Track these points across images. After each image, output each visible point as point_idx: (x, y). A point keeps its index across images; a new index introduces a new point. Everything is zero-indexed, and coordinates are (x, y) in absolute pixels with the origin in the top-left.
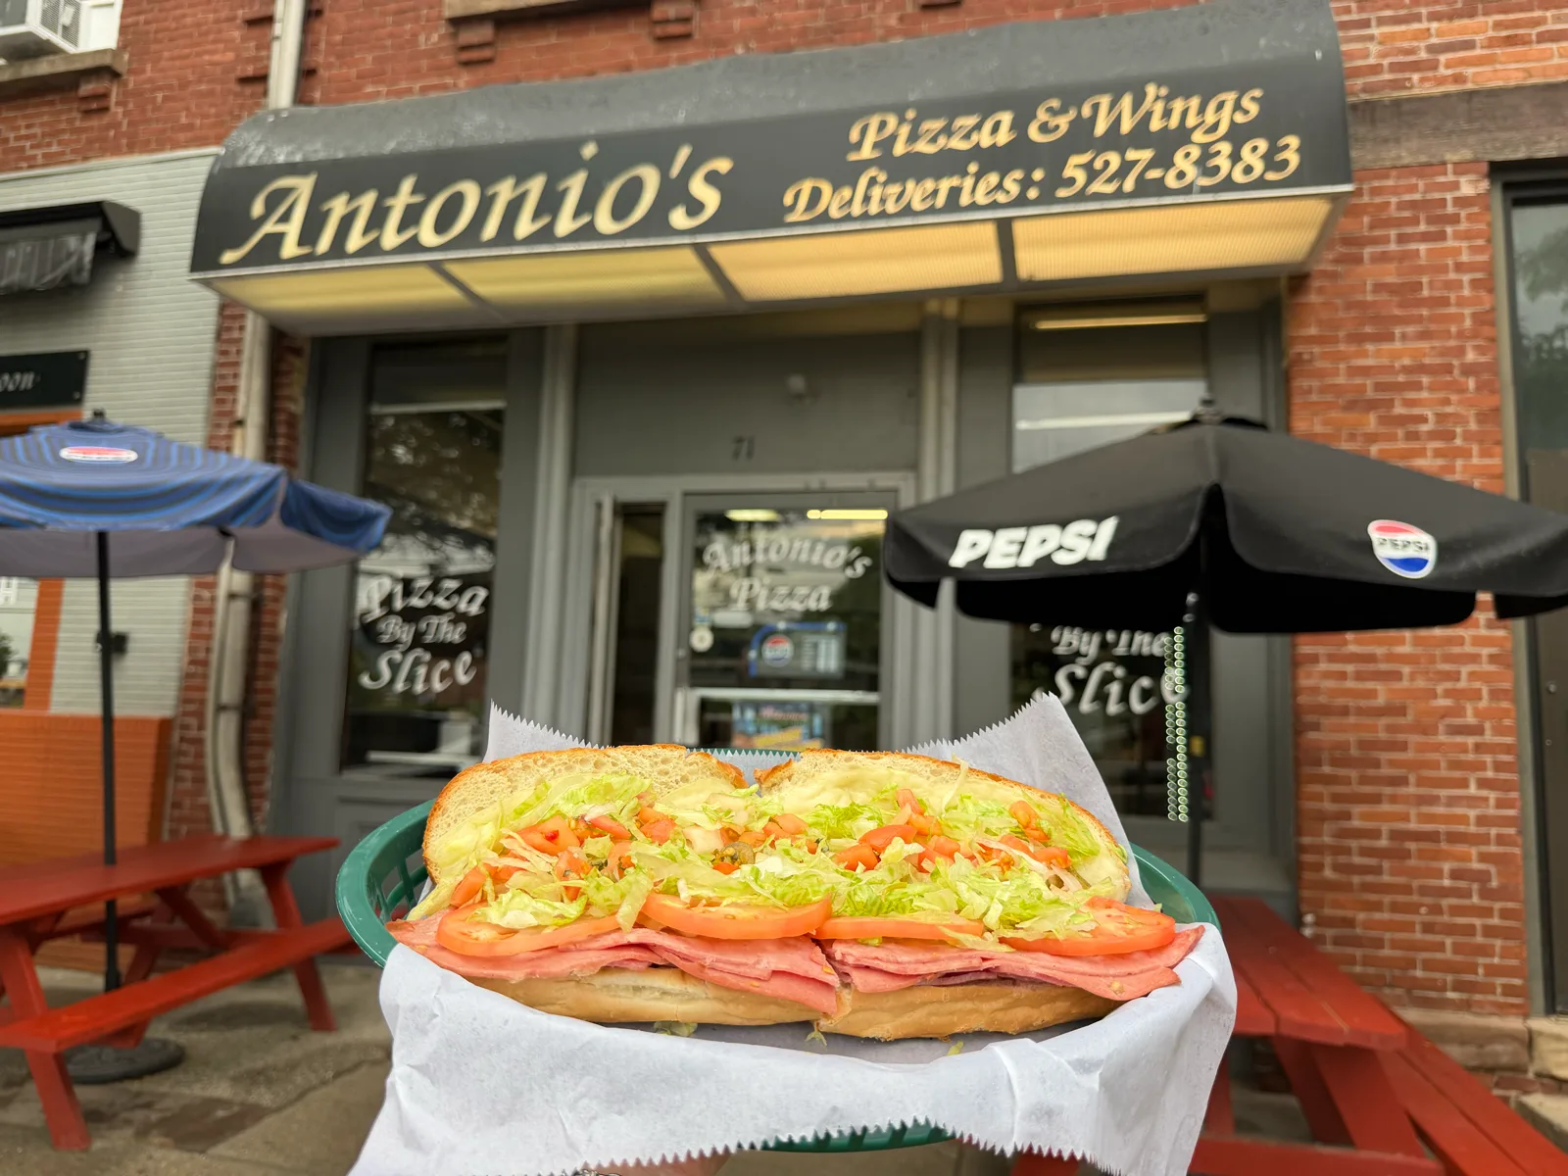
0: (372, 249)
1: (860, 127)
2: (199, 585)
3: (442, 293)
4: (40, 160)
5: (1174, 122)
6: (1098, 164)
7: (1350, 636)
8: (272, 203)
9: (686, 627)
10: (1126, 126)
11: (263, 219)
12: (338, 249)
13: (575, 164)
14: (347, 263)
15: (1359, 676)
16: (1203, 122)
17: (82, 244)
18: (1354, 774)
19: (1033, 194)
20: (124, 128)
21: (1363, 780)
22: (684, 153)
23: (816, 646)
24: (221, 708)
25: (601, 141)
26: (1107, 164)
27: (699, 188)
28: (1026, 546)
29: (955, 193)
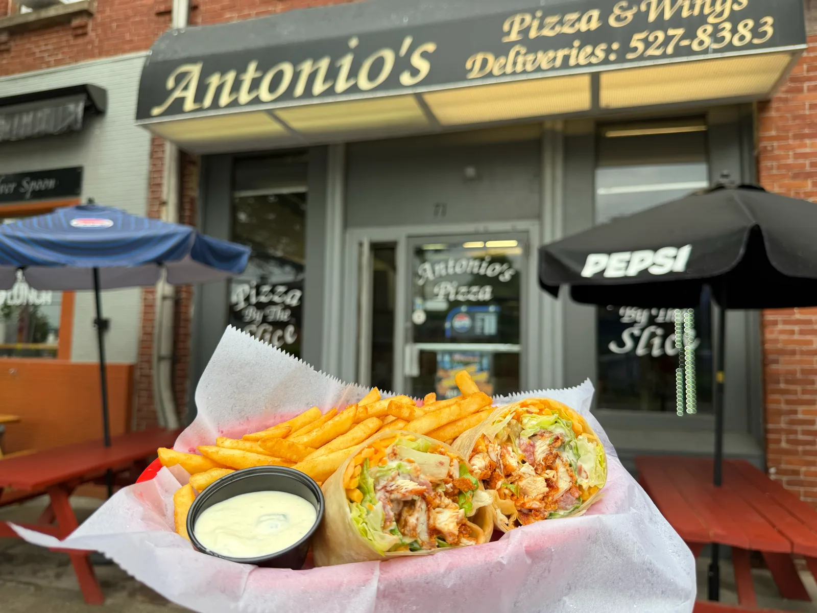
0: (234, 103)
1: (509, 23)
2: (147, 292)
3: (273, 127)
4: (52, 63)
5: (696, 11)
6: (651, 39)
7: (796, 310)
8: (178, 80)
9: (411, 310)
10: (668, 15)
11: (173, 90)
12: (215, 104)
13: (346, 50)
14: (221, 112)
15: (802, 332)
16: (714, 11)
17: (77, 108)
18: (799, 388)
19: (612, 57)
20: (96, 43)
21: (804, 392)
22: (408, 42)
23: (483, 320)
24: (161, 359)
25: (361, 37)
26: (656, 38)
27: (417, 61)
28: (631, 263)
29: (566, 58)
